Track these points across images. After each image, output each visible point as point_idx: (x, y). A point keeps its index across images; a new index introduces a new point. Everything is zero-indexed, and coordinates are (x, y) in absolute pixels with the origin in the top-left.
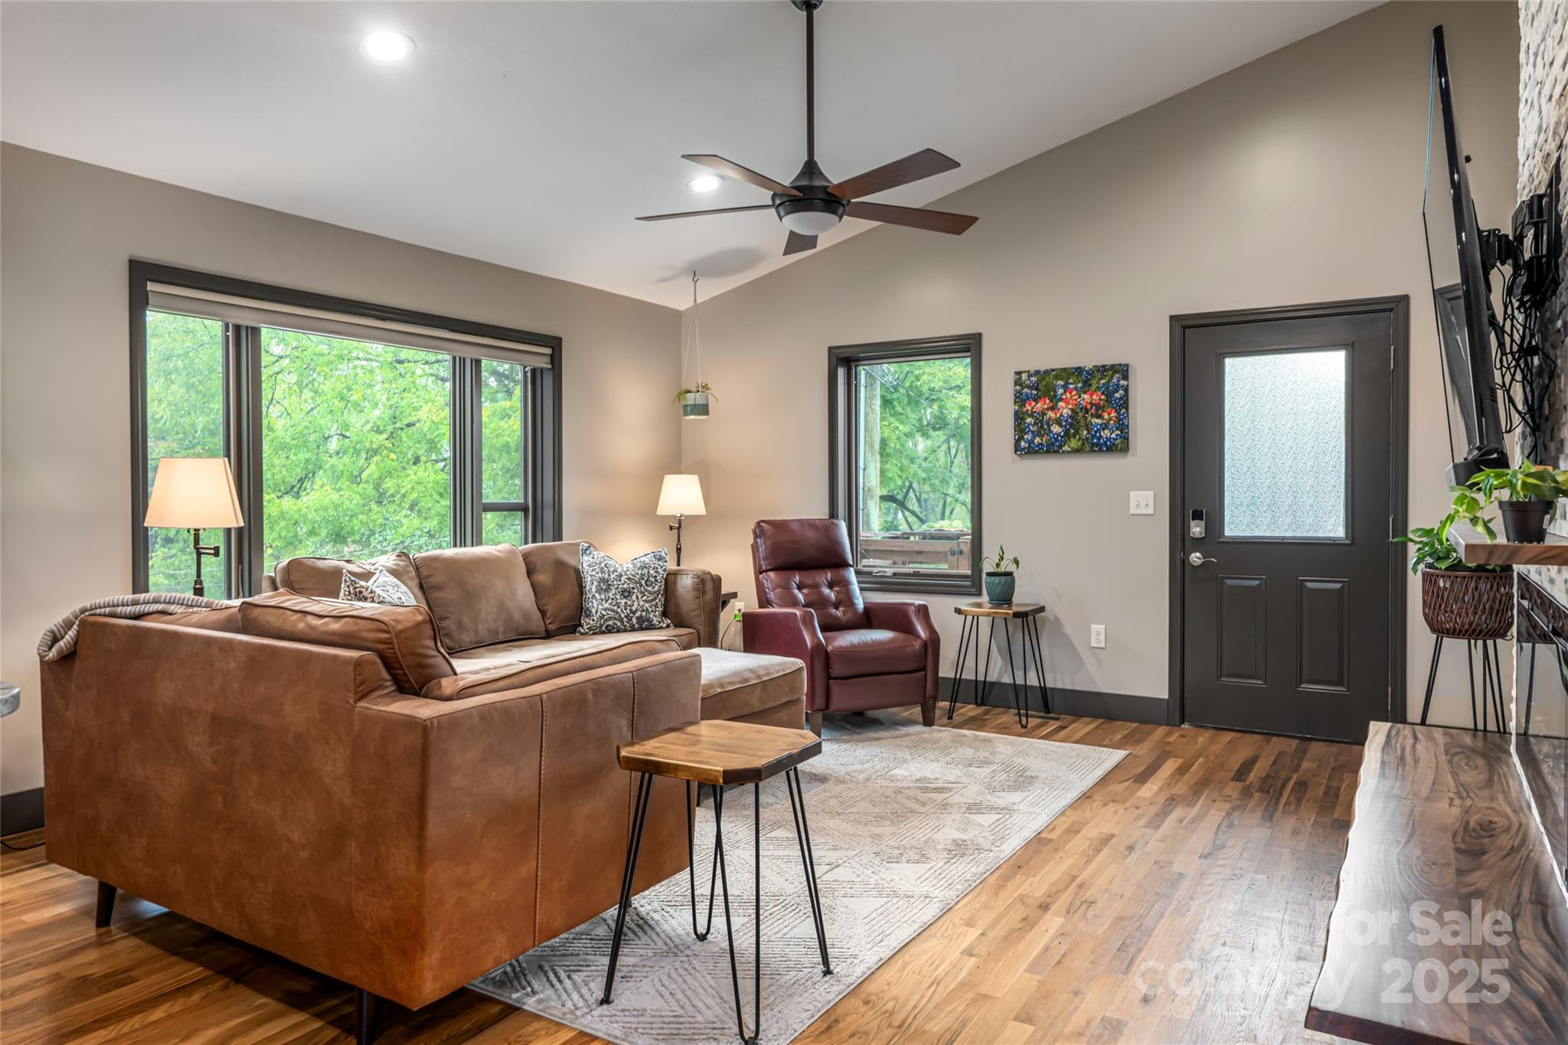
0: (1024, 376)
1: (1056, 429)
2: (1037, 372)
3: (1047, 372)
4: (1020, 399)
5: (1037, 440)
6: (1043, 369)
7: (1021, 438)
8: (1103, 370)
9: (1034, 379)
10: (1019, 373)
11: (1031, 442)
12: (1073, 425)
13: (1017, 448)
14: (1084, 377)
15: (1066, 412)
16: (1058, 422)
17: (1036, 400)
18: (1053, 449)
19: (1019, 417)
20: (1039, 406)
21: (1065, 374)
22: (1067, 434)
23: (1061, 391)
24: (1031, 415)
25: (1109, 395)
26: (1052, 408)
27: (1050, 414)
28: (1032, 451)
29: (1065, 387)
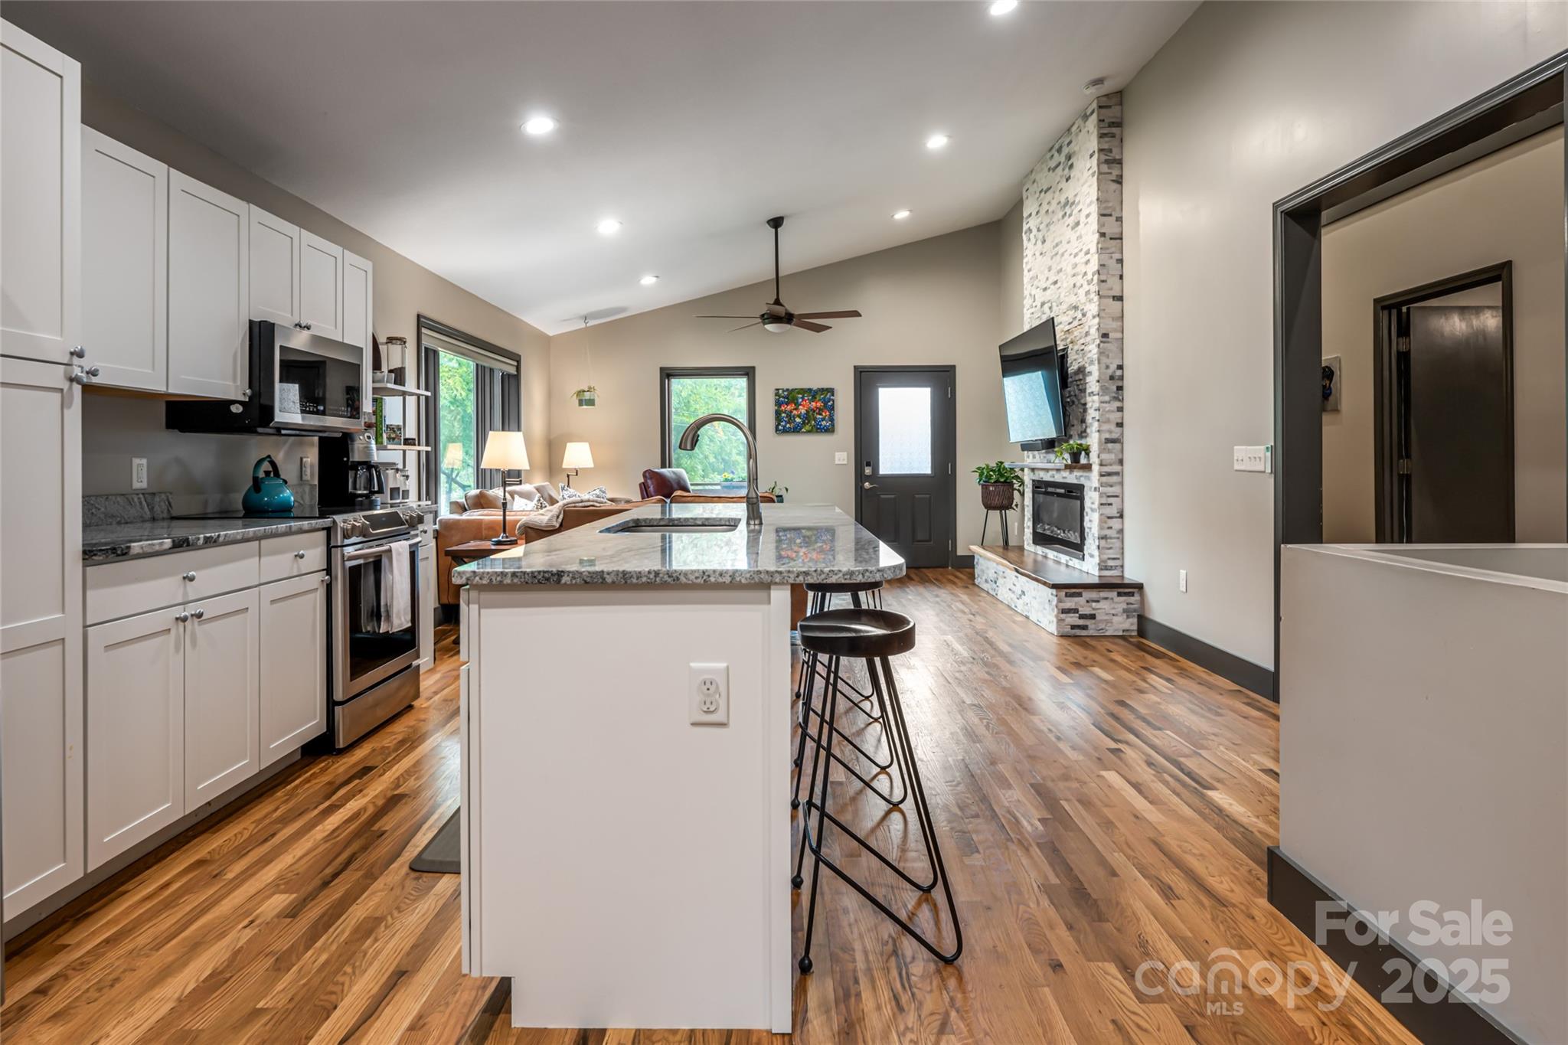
0: (781, 391)
1: (798, 420)
2: (788, 390)
3: (793, 390)
4: (778, 403)
5: (788, 425)
6: (790, 388)
7: (779, 424)
8: (823, 391)
9: (786, 393)
10: (778, 390)
11: (784, 427)
12: (807, 418)
13: (777, 429)
14: (813, 394)
15: (803, 411)
16: (799, 416)
17: (787, 404)
18: (796, 430)
19: (778, 413)
20: (789, 408)
21: (803, 391)
22: (804, 422)
23: (800, 400)
24: (785, 413)
25: (825, 403)
26: (796, 409)
27: (795, 412)
28: (785, 431)
29: (803, 398)
